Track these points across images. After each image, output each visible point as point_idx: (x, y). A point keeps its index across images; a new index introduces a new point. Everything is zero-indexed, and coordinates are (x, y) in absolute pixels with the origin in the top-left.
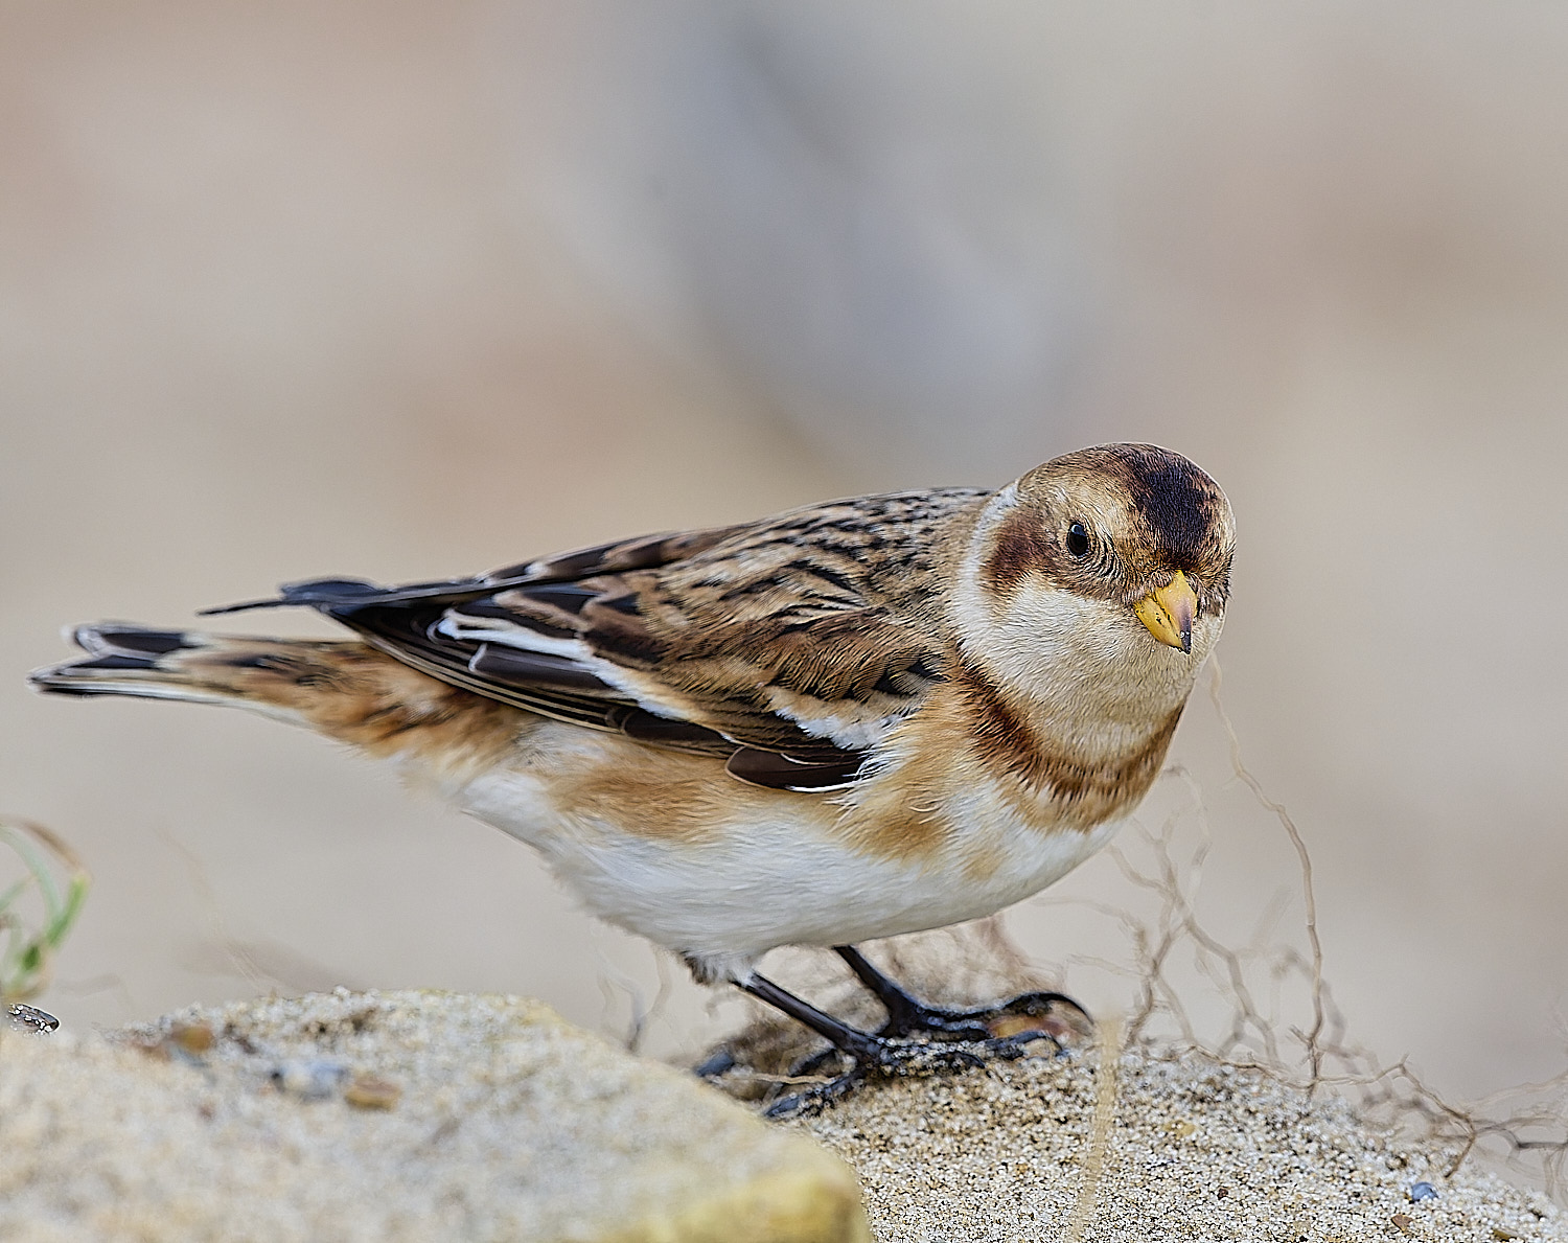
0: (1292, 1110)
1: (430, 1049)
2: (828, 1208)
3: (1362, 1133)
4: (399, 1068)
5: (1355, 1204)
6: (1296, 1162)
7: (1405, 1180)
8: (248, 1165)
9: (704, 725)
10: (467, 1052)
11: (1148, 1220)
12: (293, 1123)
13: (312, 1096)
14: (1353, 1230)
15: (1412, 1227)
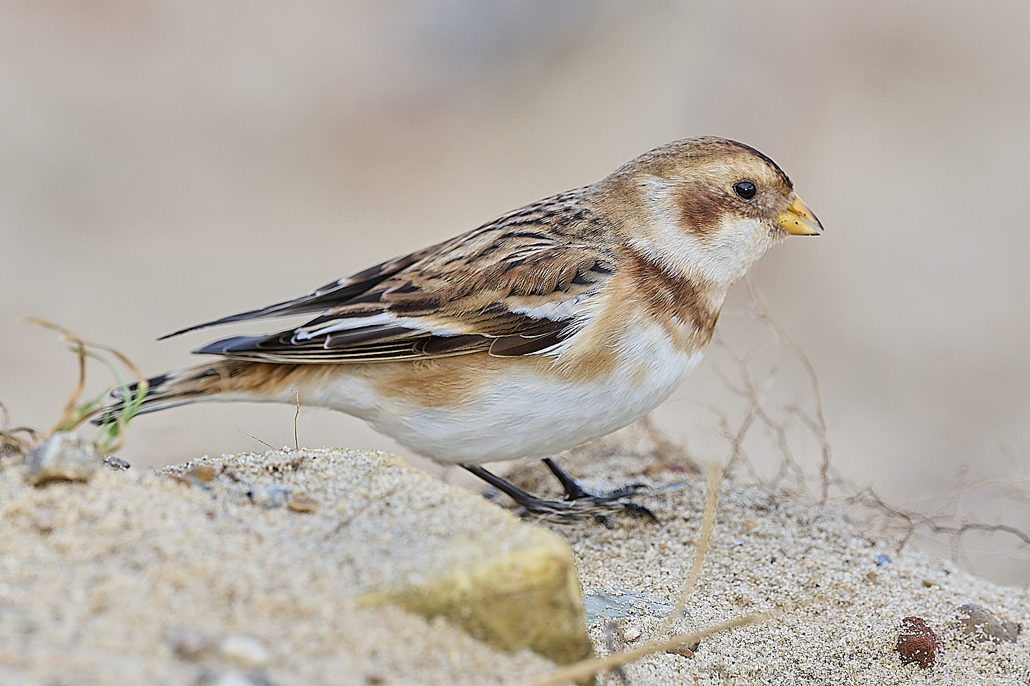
0: (812, 513)
1: (336, 480)
2: (554, 566)
3: (851, 527)
4: (317, 490)
5: (846, 567)
6: (814, 543)
7: (875, 553)
8: (234, 544)
9: (471, 334)
10: (355, 481)
11: (732, 575)
12: (259, 521)
13: (269, 506)
14: (845, 581)
15: (878, 579)
